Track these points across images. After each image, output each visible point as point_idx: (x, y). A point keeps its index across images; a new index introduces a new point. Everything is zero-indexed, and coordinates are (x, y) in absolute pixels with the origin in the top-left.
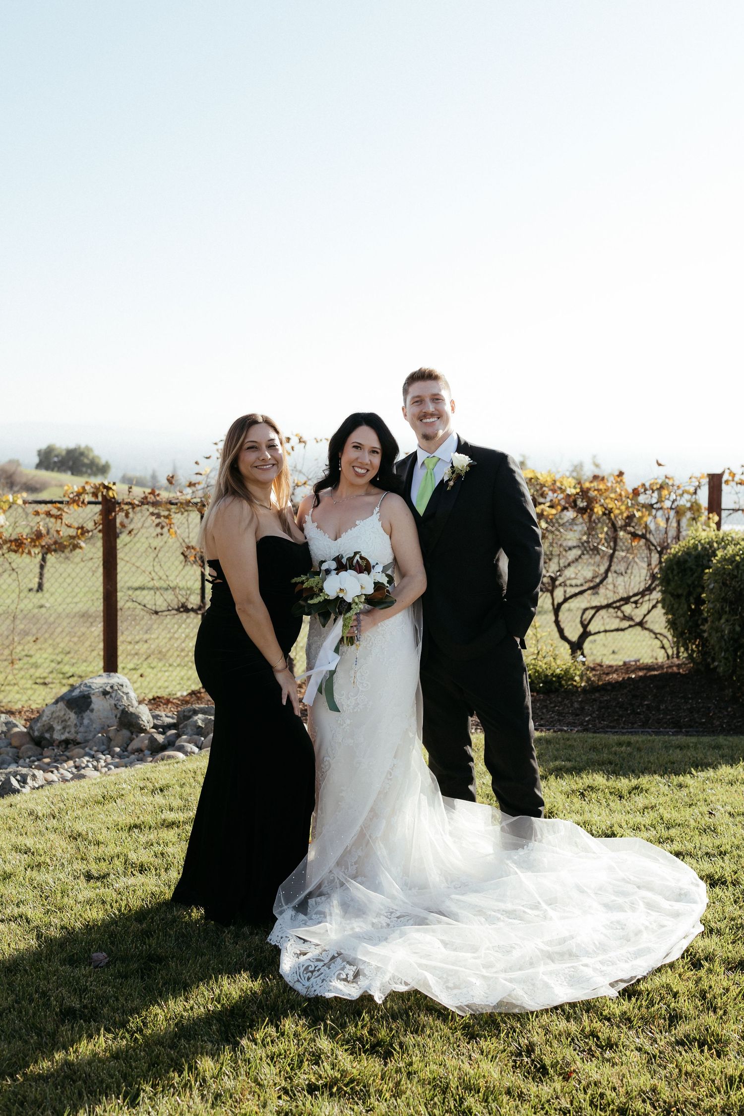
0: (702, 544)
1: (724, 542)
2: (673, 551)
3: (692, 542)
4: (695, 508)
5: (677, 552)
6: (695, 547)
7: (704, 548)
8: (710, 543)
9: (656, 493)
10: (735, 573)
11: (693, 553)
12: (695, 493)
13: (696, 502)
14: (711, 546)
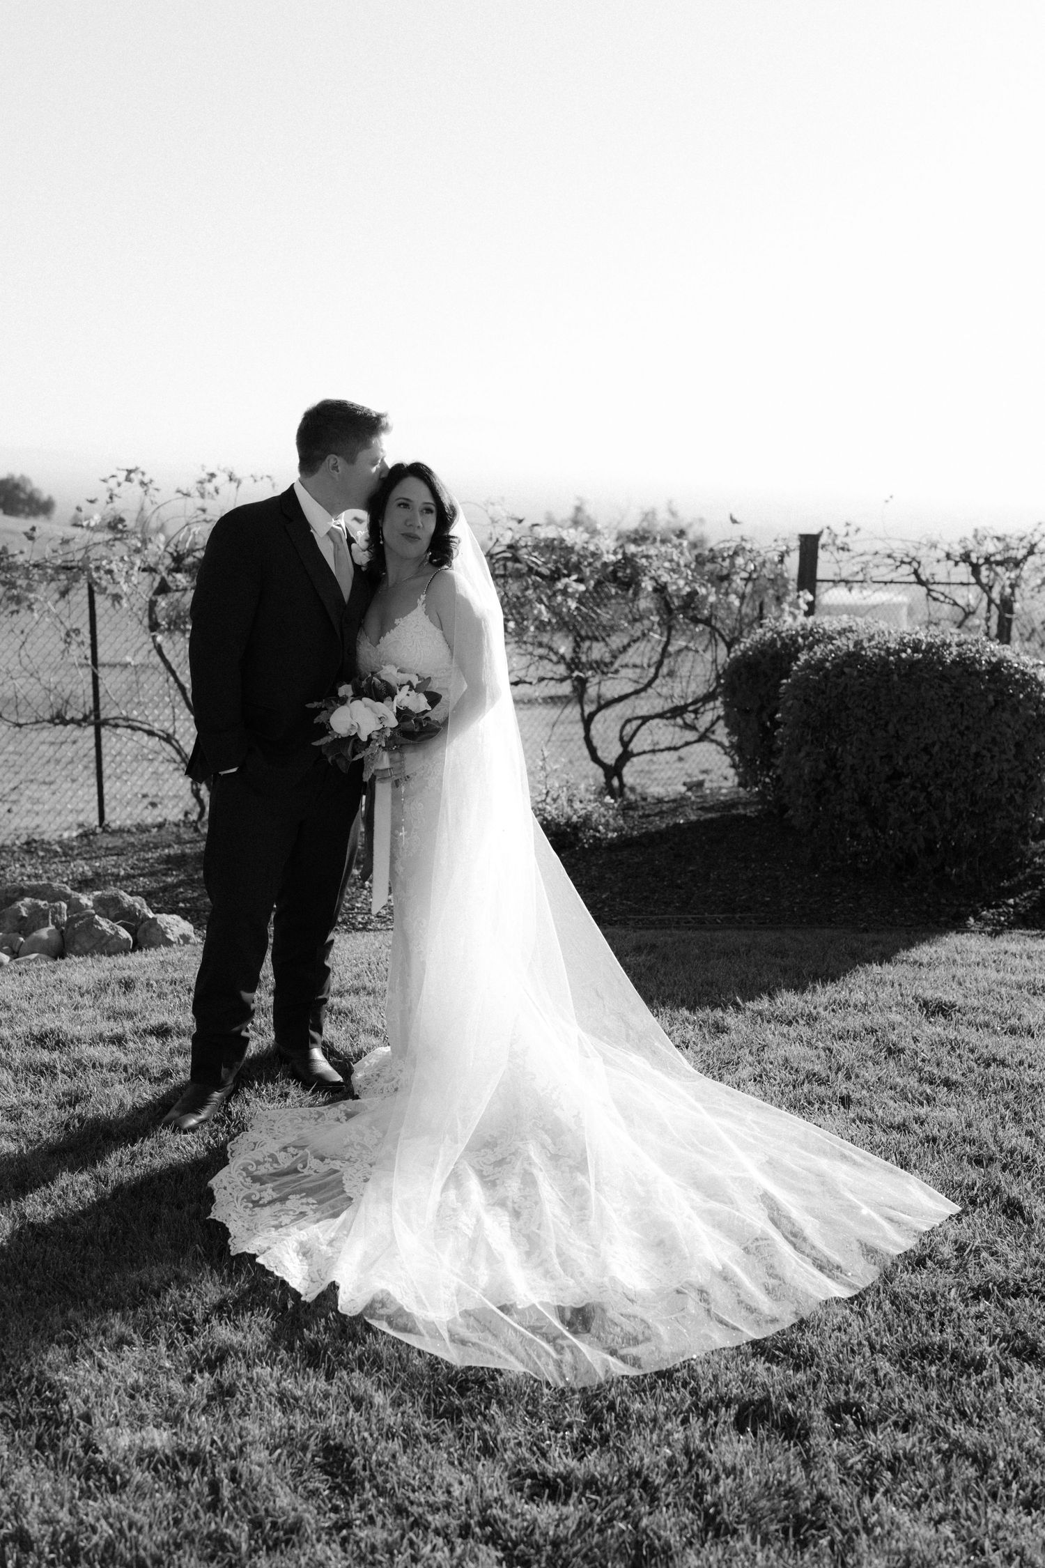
0: (782, 639)
1: (813, 637)
2: (742, 646)
3: (769, 635)
4: (778, 581)
5: (749, 649)
6: (773, 641)
7: (784, 645)
8: (793, 639)
9: (728, 561)
10: (823, 687)
11: (770, 651)
12: (781, 561)
13: (781, 575)
14: (796, 641)
